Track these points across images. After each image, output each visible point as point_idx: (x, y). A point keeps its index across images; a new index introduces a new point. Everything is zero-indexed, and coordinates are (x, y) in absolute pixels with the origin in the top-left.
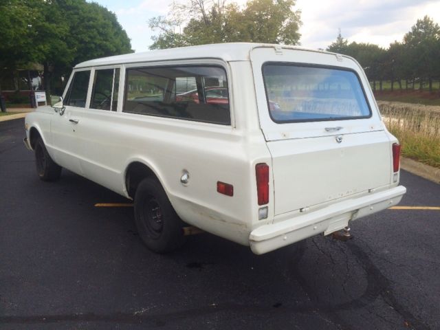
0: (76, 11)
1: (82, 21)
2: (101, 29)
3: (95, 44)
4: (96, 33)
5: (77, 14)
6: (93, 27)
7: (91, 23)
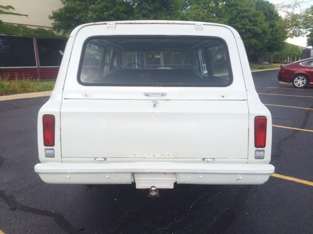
0: (236, 7)
1: (239, 13)
2: (252, 18)
3: (246, 29)
4: (247, 21)
5: (236, 9)
6: (246, 17)
7: (245, 14)
